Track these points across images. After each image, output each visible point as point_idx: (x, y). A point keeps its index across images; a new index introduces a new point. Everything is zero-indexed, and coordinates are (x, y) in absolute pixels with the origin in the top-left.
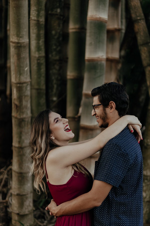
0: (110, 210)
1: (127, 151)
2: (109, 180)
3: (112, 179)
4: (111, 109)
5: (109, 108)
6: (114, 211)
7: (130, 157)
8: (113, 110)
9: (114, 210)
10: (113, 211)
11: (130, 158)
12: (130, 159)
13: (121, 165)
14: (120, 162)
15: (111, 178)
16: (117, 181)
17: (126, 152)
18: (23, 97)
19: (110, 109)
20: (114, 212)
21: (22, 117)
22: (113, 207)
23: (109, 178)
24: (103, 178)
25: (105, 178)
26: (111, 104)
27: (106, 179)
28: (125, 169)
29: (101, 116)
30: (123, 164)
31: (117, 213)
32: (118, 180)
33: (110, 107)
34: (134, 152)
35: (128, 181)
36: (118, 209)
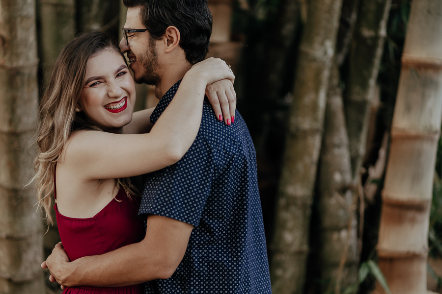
0: (187, 283)
1: (205, 133)
2: (166, 209)
3: (175, 205)
4: (168, 46)
5: (164, 41)
6: (197, 283)
7: (212, 146)
8: (173, 48)
9: (197, 281)
10: (195, 283)
11: (213, 148)
12: (213, 151)
13: (195, 169)
14: (189, 162)
15: (171, 203)
16: (188, 210)
17: (202, 137)
18: (18, 20)
19: (165, 43)
20: (197, 288)
21: (15, 64)
22: (192, 274)
23: (167, 205)
24: (152, 206)
25: (156, 205)
26: (170, 32)
27: (159, 207)
28: (204, 178)
29: (142, 57)
30: (198, 165)
31: (204, 287)
32: (190, 205)
33: (166, 40)
34: (224, 135)
35: (221, 205)
36: (207, 278)
